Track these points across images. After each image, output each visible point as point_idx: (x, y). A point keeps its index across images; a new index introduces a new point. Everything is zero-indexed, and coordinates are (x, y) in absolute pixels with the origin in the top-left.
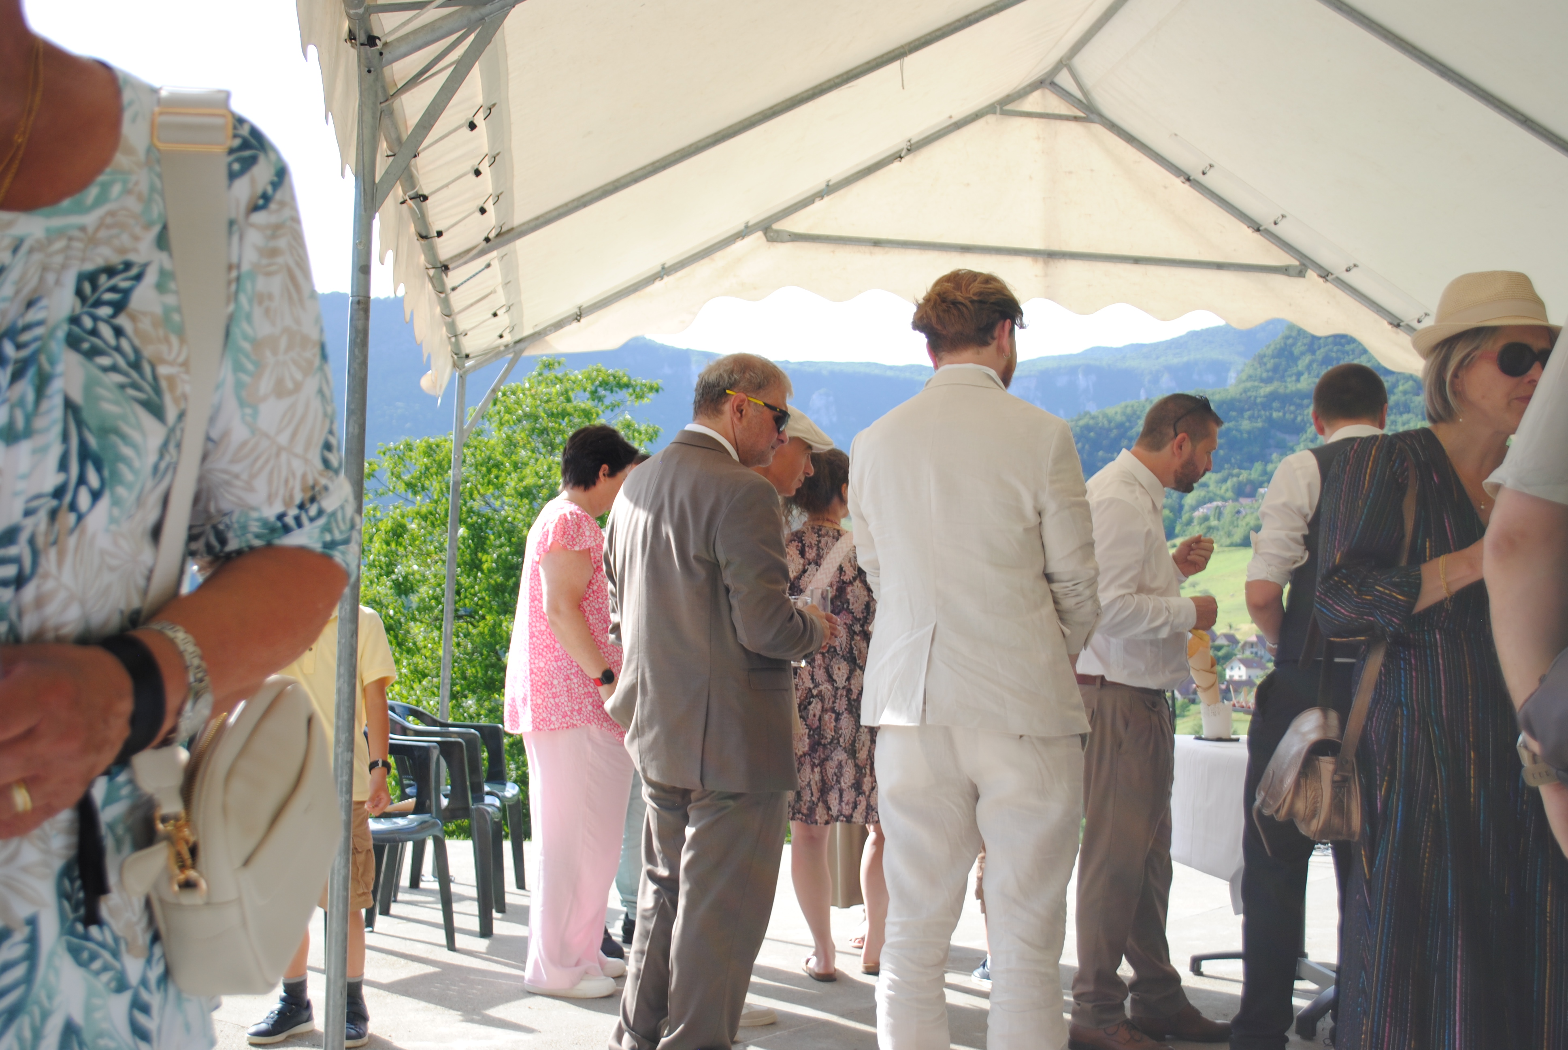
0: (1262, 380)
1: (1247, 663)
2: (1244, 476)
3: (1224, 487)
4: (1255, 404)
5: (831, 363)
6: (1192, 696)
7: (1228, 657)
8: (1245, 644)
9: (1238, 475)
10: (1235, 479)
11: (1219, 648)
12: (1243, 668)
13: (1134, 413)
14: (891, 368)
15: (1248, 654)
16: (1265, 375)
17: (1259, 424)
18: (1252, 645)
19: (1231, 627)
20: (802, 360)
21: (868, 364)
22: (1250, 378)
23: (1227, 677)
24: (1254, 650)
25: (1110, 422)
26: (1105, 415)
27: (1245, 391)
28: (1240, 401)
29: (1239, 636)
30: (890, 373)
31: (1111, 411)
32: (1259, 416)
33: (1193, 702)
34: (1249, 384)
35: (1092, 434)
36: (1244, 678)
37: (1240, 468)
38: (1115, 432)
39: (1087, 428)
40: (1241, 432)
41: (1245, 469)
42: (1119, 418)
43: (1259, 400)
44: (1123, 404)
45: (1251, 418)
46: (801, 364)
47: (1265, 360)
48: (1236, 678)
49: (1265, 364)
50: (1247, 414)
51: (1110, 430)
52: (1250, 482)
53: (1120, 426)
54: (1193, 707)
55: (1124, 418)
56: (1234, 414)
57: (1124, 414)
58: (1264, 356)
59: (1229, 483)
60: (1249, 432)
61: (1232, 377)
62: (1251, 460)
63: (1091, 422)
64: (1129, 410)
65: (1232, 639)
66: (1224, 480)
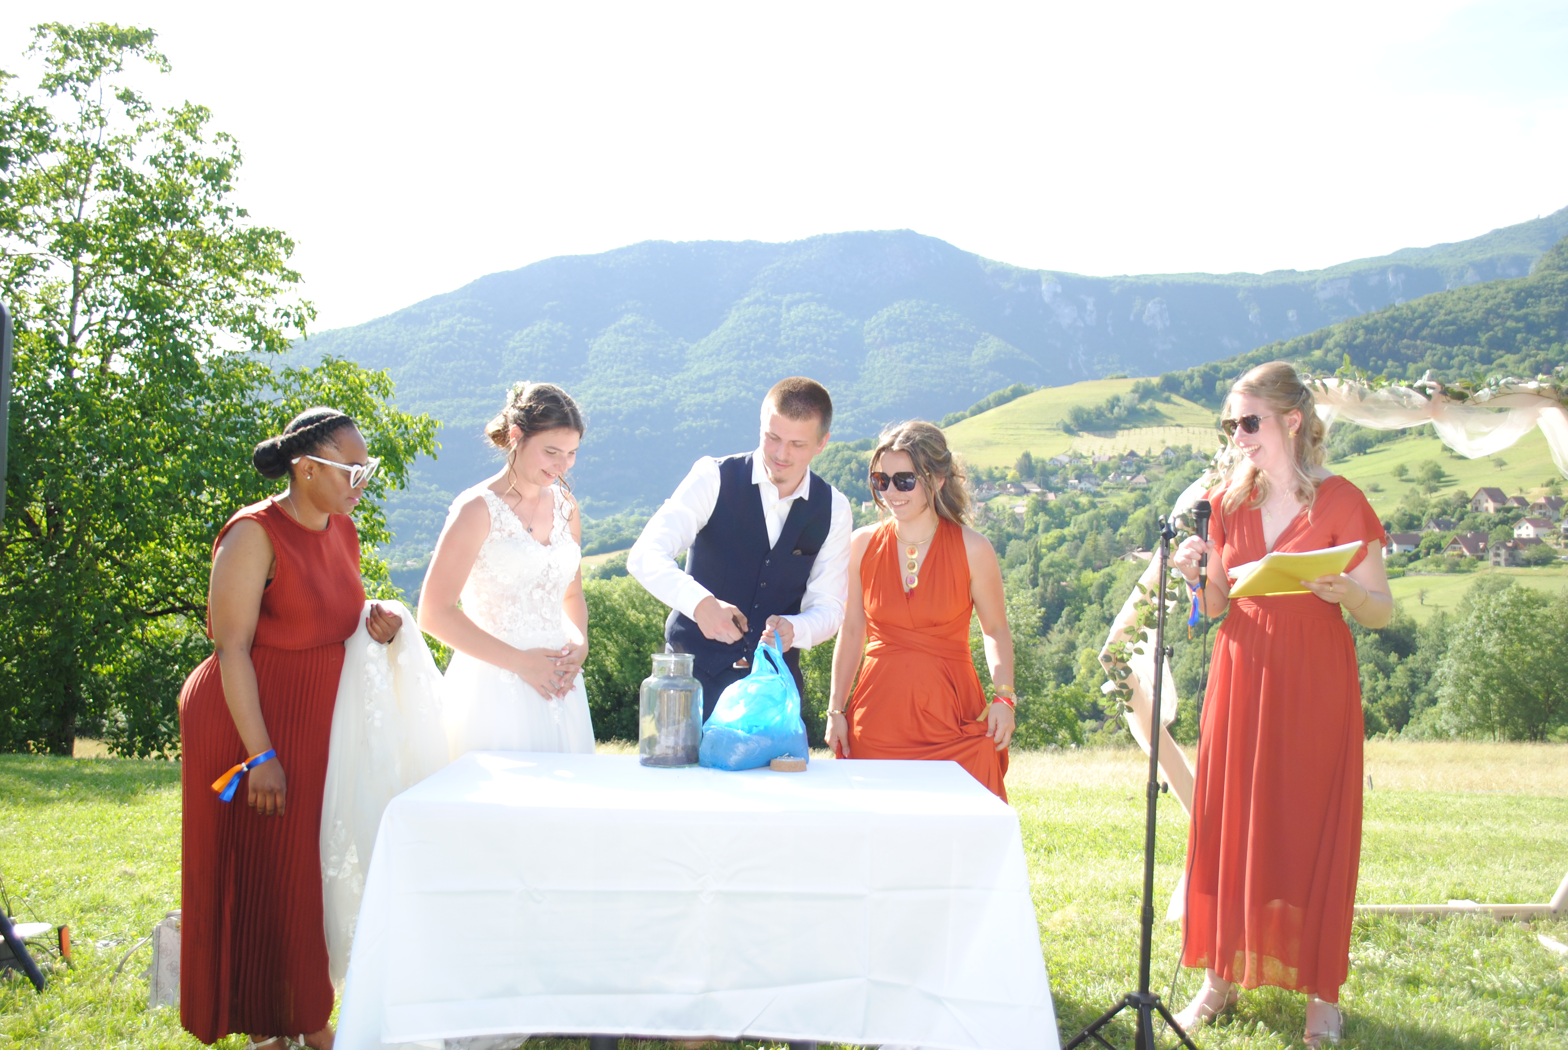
0: (1560, 269)
1: (1535, 523)
2: (1541, 356)
3: (1522, 367)
4: (1553, 290)
5: (1164, 275)
6: (1480, 554)
7: (1517, 518)
8: (1535, 505)
9: (1535, 356)
10: (1532, 359)
11: (1509, 510)
12: (1531, 528)
13: (1437, 303)
14: (1217, 277)
15: (1536, 515)
16: (1562, 264)
17: (1557, 308)
18: (1541, 506)
19: (1521, 490)
20: (1138, 274)
21: (1197, 275)
22: (1548, 267)
23: (1515, 536)
24: (1543, 511)
25: (1413, 313)
26: (1409, 307)
27: (1543, 278)
28: (1537, 288)
29: (1529, 499)
30: (1216, 281)
31: (1414, 303)
32: (1556, 302)
33: (1481, 559)
34: (1546, 273)
35: (1397, 325)
36: (1532, 536)
37: (1538, 348)
38: (1418, 322)
39: (1393, 319)
40: (1538, 316)
41: (1542, 350)
42: (1422, 309)
43: (1556, 286)
44: (1426, 296)
45: (1548, 303)
46: (1138, 277)
47: (1562, 250)
48: (1524, 536)
49: (1562, 254)
50: (1543, 300)
51: (1413, 320)
52: (1547, 361)
53: (1422, 316)
54: (1481, 564)
55: (1427, 309)
56: (1529, 300)
57: (1427, 304)
58: (1562, 247)
59: (1527, 363)
60: (1546, 316)
61: (1532, 268)
62: (1549, 341)
63: (1396, 313)
64: (1431, 301)
65: (1522, 501)
66: (1523, 360)
